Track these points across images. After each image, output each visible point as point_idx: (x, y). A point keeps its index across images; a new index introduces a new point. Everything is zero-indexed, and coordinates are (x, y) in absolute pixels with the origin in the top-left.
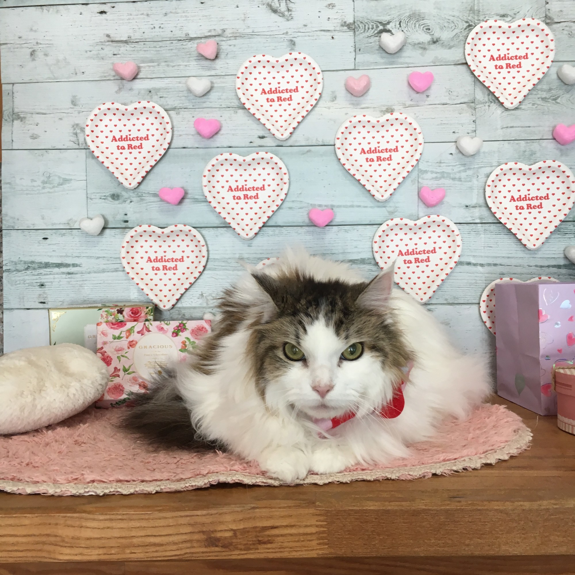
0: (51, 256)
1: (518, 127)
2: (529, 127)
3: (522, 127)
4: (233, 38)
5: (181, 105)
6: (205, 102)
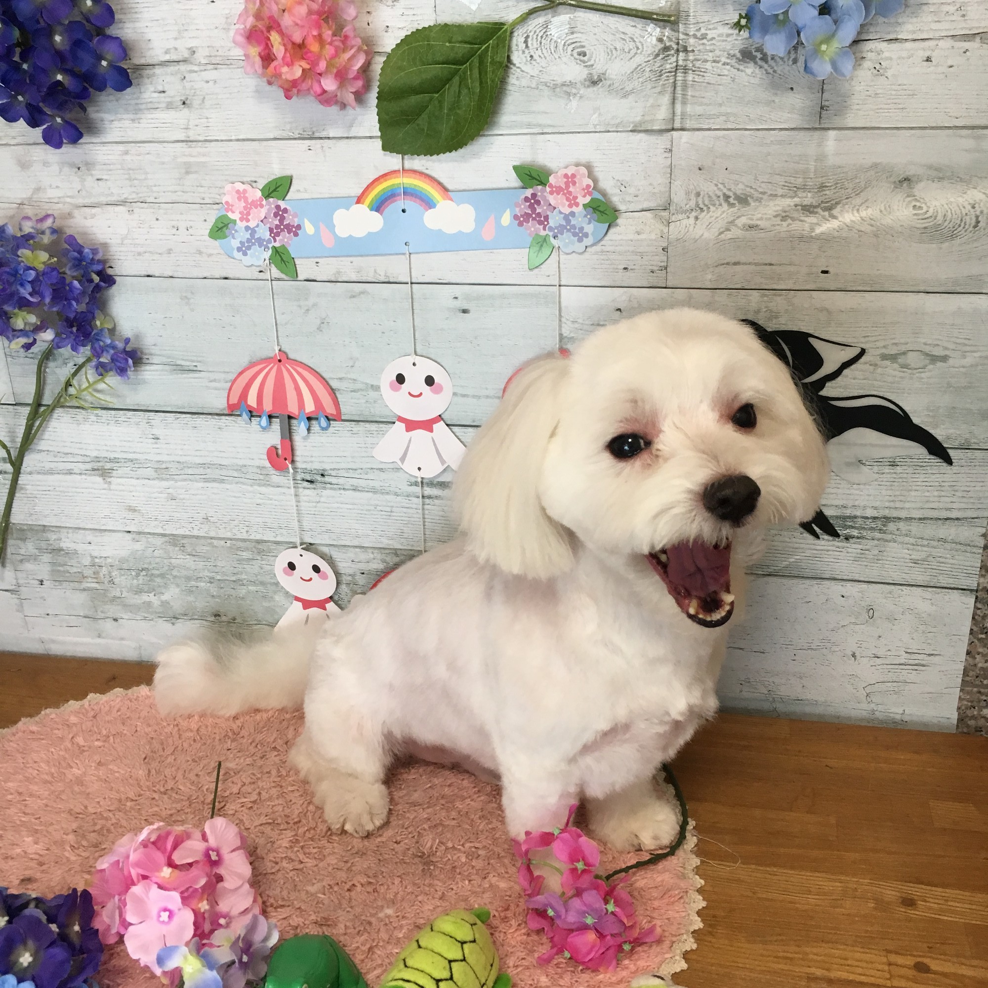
1: (749, 264)
2: (771, 264)
3: (756, 264)
4: (211, 67)
5: (134, 196)
6: (176, 192)
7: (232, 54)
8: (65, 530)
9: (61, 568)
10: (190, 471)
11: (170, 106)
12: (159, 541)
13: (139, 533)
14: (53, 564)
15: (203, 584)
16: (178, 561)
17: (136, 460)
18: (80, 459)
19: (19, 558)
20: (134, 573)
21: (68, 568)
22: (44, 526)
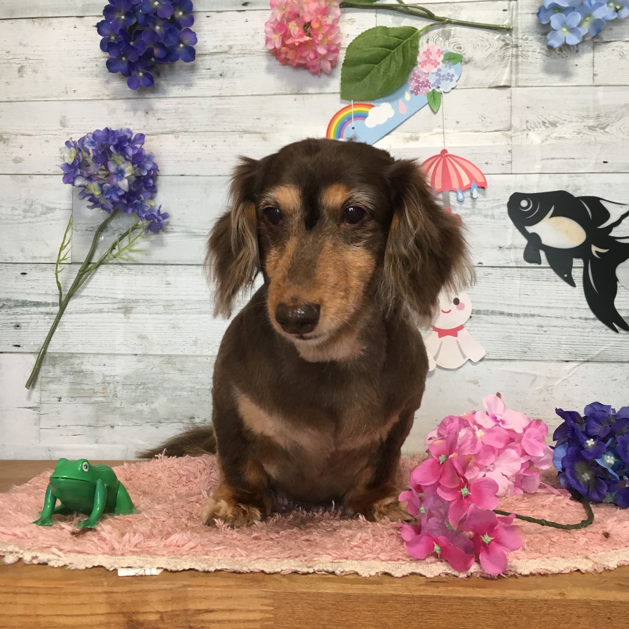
0: (28, 294)
1: (561, 158)
2: (573, 159)
3: (565, 159)
4: (241, 55)
5: (181, 128)
6: (207, 125)
7: (254, 48)
8: (87, 356)
9: (78, 387)
10: (189, 307)
11: (212, 77)
12: (157, 361)
13: (144, 355)
14: (73, 383)
15: (185, 393)
16: (170, 376)
17: (151, 300)
18: (110, 301)
19: (47, 380)
20: (133, 387)
21: (83, 386)
22: (73, 353)
